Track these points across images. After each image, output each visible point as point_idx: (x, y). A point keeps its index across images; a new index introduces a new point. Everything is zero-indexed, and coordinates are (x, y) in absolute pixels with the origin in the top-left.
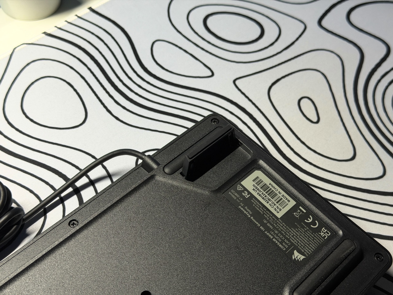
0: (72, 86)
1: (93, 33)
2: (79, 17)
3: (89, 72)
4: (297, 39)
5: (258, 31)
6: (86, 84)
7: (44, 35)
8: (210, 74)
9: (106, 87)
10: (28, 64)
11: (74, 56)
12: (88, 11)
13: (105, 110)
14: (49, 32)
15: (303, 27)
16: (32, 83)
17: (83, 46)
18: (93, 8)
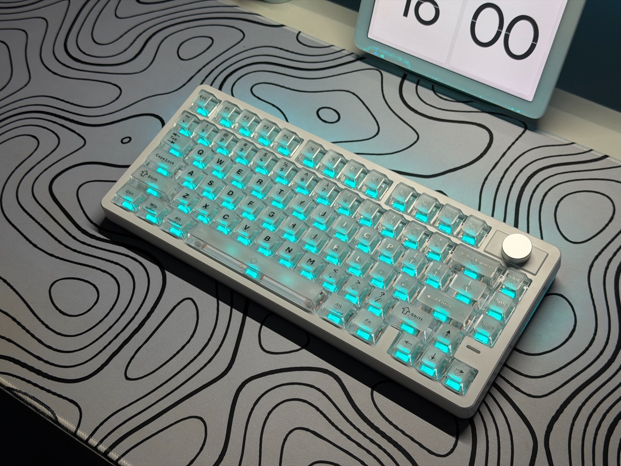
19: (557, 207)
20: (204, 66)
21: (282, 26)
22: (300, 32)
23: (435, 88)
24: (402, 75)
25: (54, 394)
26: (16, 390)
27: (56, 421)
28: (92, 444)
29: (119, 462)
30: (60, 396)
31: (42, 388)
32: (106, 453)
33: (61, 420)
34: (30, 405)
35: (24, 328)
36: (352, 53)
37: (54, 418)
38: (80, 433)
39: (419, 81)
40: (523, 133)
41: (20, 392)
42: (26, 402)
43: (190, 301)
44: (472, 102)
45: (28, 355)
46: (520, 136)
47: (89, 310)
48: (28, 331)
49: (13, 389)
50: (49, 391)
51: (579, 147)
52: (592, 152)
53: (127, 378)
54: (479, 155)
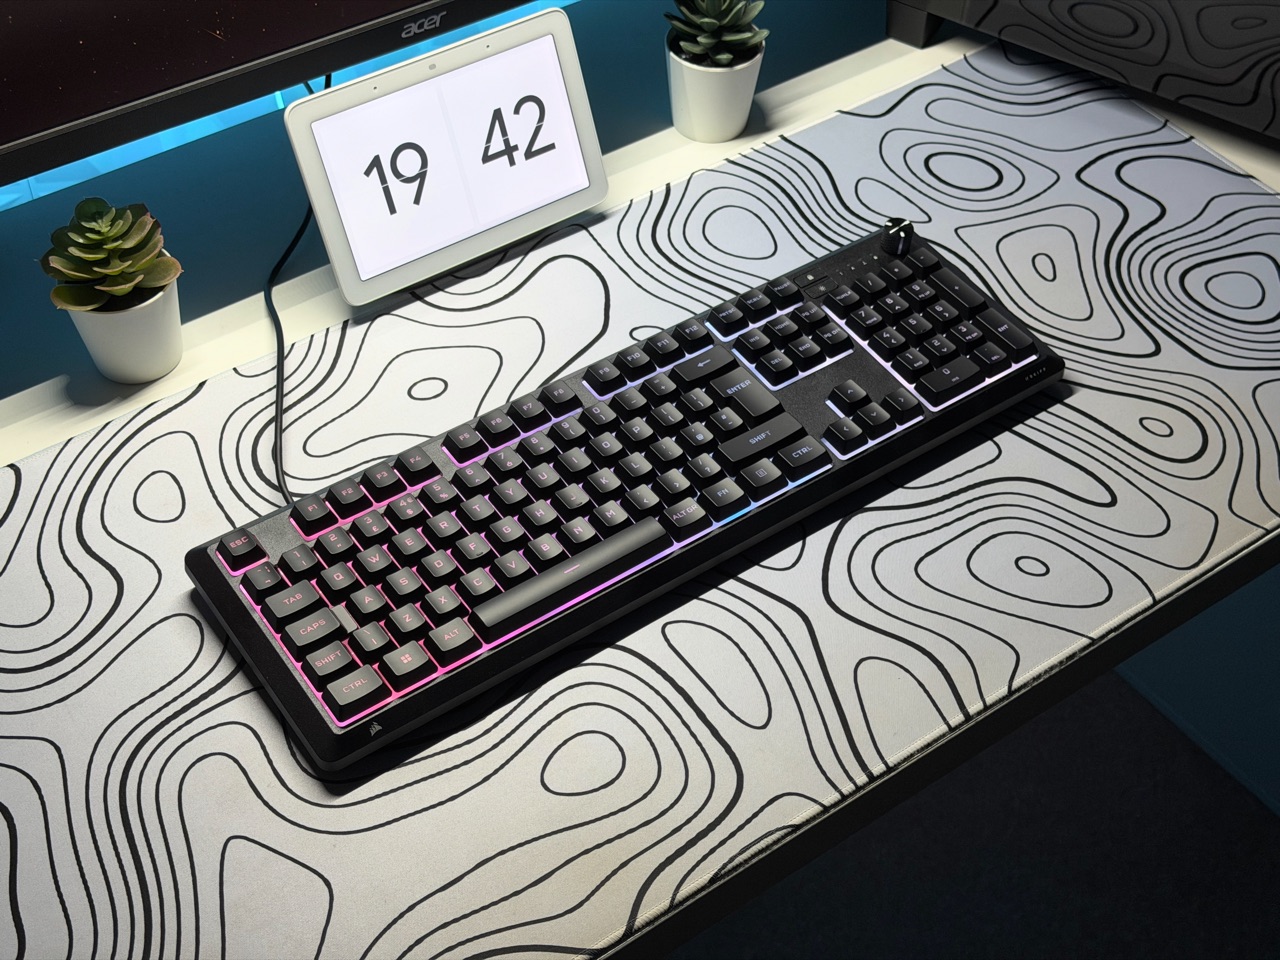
0: (760, 218)
1: (784, 165)
2: (767, 145)
3: (779, 205)
4: (1045, 191)
5: (995, 177)
6: (775, 217)
7: (726, 162)
8: (927, 219)
9: (799, 222)
10: (709, 191)
11: (762, 188)
12: (779, 139)
13: (797, 245)
14: (732, 159)
15: (1055, 177)
16: (715, 211)
17: (772, 177)
18: (786, 135)
19: (715, 247)
20: (215, 497)
21: (202, 385)
22: (235, 369)
23: (457, 274)
24: (410, 296)
25: (748, 821)
26: (720, 870)
27: (796, 827)
28: (850, 791)
29: (891, 765)
30: (755, 815)
31: (732, 835)
32: (872, 778)
33: (797, 821)
34: (753, 856)
35: (609, 841)
36: (328, 330)
37: (790, 830)
38: (827, 802)
39: (434, 286)
40: (589, 232)
41: (725, 865)
42: (746, 861)
43: (669, 626)
44: (505, 255)
45: (664, 843)
46: (591, 235)
47: (621, 749)
48: (620, 836)
49: (716, 874)
50: (741, 828)
51: (640, 198)
52: (654, 192)
53: (764, 727)
54: (598, 278)
